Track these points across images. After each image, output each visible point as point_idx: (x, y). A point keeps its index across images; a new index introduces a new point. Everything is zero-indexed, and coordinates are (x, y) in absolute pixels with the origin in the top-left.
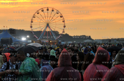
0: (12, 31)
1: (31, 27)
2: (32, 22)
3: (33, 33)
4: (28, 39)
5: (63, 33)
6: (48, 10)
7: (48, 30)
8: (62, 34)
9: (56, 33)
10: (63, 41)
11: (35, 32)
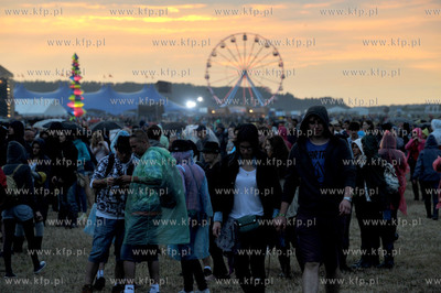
0: (163, 87)
1: (207, 77)
2: (209, 66)
3: (212, 91)
4: (201, 105)
5: (281, 93)
6: (245, 38)
7: (245, 84)
8: (276, 95)
9: (264, 92)
10: (279, 110)
11: (215, 89)
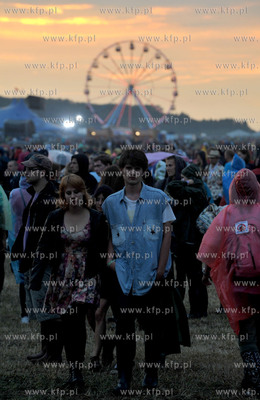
0: (34, 102)
1: (87, 93)
2: (89, 79)
3: (92, 110)
4: (79, 125)
6: (132, 47)
7: (131, 101)
9: (154, 111)
10: (171, 133)
11: (96, 107)
